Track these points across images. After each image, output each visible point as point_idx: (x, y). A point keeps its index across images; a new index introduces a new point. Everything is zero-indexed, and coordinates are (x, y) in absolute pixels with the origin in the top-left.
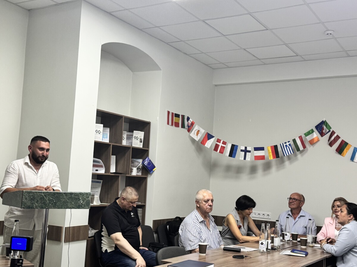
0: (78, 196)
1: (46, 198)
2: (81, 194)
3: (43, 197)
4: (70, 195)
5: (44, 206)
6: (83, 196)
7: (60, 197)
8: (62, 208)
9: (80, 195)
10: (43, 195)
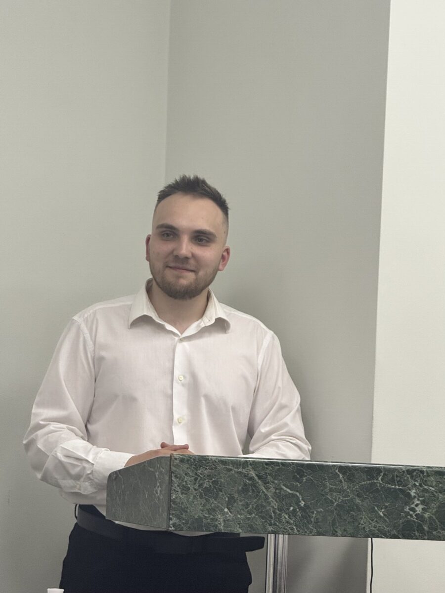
0: (400, 483)
1: (267, 488)
2: (414, 473)
3: (254, 485)
4: (364, 476)
5: (259, 522)
6: (425, 483)
7: (325, 486)
8: (334, 534)
9: (412, 477)
10: (253, 474)
